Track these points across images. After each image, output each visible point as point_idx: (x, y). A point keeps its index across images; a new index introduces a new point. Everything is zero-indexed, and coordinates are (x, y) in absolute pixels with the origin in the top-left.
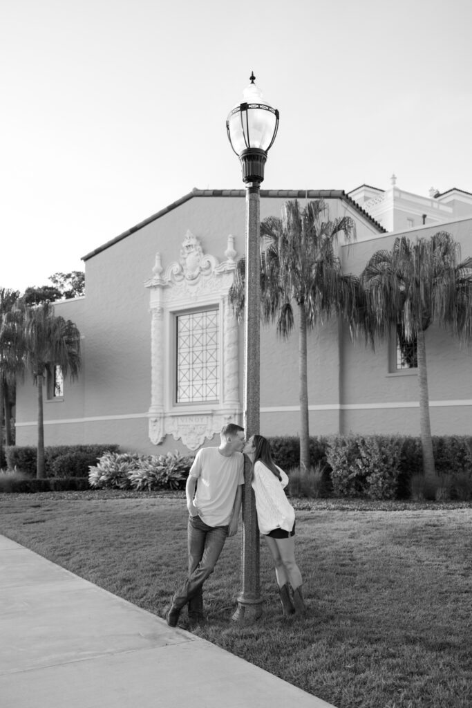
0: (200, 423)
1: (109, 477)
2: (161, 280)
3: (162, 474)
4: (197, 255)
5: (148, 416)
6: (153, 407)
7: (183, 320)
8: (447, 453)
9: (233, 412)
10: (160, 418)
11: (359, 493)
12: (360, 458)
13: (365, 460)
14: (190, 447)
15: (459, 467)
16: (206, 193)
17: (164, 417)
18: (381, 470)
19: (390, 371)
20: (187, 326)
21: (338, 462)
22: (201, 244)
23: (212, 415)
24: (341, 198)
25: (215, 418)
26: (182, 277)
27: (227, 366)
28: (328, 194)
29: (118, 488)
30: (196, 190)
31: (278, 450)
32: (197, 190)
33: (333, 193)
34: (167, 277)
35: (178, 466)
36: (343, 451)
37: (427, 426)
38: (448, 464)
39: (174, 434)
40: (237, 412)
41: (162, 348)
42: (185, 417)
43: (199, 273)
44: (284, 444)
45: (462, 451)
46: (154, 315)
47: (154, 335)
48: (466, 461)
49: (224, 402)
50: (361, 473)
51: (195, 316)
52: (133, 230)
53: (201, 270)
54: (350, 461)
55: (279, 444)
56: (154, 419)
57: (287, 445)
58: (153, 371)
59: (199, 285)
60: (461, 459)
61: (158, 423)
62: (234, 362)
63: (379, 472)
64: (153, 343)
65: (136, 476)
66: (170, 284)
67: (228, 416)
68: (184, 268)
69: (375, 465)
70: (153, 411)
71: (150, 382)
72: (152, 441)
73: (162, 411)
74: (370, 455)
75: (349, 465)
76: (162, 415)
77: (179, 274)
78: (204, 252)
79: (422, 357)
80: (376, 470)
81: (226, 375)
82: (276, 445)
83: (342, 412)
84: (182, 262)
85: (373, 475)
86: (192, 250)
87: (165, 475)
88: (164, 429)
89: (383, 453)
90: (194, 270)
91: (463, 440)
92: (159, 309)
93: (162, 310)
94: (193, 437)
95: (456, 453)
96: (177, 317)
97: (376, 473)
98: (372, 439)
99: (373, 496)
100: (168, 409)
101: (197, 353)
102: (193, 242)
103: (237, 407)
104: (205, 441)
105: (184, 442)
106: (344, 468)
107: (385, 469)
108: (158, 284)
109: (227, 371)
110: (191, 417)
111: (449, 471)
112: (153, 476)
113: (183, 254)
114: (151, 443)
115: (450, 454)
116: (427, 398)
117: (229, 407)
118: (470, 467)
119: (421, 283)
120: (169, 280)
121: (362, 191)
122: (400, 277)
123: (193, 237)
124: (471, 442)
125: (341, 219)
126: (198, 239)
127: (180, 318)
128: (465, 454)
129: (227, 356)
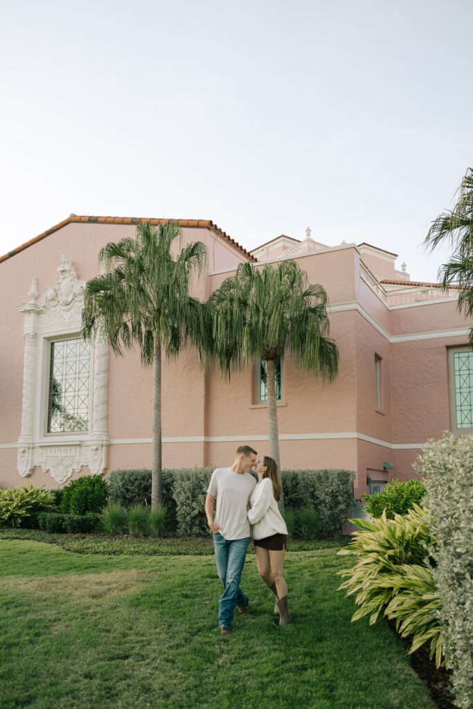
0: (68, 454)
2: (35, 305)
3: (4, 509)
4: (71, 280)
5: (17, 446)
6: (22, 437)
7: (59, 346)
8: (300, 489)
9: (101, 443)
10: (29, 448)
11: (202, 532)
14: (57, 480)
15: (311, 503)
16: (83, 219)
17: (33, 448)
19: (254, 403)
20: (61, 352)
21: (182, 497)
22: (76, 270)
23: (80, 445)
24: (209, 229)
25: (83, 448)
26: (54, 303)
27: (97, 394)
28: (196, 224)
31: (133, 483)
32: (74, 216)
33: (200, 223)
34: (42, 302)
35: (23, 501)
36: (187, 484)
38: (301, 500)
39: (43, 465)
40: (104, 443)
41: (34, 374)
42: (54, 448)
43: (73, 299)
44: (140, 477)
45: (313, 486)
46: (27, 340)
47: (27, 360)
48: (317, 498)
49: (92, 432)
51: (70, 342)
52: (12, 254)
53: (75, 295)
55: (134, 477)
56: (22, 450)
57: (143, 478)
58: (24, 399)
59: (73, 311)
60: (313, 496)
61: (26, 454)
62: (102, 391)
64: (25, 370)
66: (45, 310)
67: (95, 448)
68: (58, 292)
70: (22, 441)
71: (20, 410)
72: (20, 473)
73: (30, 442)
75: (193, 501)
76: (31, 446)
77: (53, 300)
78: (78, 278)
79: (271, 387)
81: (95, 404)
82: (131, 478)
83: (207, 445)
84: (57, 287)
86: (67, 275)
87: (7, 511)
88: (32, 460)
90: (68, 296)
91: (311, 475)
92: (32, 334)
93: (35, 336)
94: (61, 469)
95: (308, 489)
96: (52, 344)
100: (39, 439)
101: (70, 381)
102: (67, 267)
103: (104, 438)
104: (72, 473)
105: (52, 474)
106: (188, 505)
108: (31, 308)
109: (95, 399)
110: (60, 448)
111: (303, 508)
113: (57, 279)
114: (20, 475)
115: (303, 491)
116: (277, 430)
117: (95, 438)
118: (320, 504)
119: (261, 309)
120: (44, 305)
121: (280, 241)
122: (243, 303)
123: (67, 263)
124: (319, 478)
125: (193, 245)
126: (73, 264)
127: (56, 344)
128: (315, 490)
129: (96, 384)
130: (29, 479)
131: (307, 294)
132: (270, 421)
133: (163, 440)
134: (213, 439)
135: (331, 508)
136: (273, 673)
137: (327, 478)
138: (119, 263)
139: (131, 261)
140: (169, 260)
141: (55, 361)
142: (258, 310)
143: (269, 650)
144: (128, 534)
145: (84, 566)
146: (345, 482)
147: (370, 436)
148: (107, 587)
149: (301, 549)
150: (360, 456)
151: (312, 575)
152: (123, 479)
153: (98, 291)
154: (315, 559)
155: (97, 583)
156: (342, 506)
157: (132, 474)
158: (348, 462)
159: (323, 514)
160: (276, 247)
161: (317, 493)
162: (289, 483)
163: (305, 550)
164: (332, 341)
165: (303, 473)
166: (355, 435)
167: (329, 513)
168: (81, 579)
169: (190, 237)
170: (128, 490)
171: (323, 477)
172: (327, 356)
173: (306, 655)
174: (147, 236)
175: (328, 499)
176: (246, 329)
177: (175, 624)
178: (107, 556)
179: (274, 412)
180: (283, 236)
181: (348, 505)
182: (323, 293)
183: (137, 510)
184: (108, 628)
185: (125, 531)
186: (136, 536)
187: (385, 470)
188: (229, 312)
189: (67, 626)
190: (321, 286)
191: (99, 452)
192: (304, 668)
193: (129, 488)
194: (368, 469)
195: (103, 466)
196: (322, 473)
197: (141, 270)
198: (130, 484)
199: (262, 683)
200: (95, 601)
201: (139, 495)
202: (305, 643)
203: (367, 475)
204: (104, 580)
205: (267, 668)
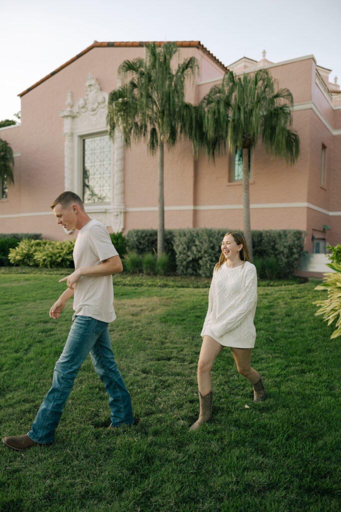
1: (23, 257)
2: (71, 111)
3: (58, 255)
4: (96, 92)
7: (88, 141)
8: (264, 243)
9: (119, 210)
11: (194, 272)
12: (196, 246)
13: (198, 247)
15: (272, 253)
16: (103, 44)
18: (210, 255)
20: (90, 146)
21: (180, 248)
22: (99, 84)
23: (105, 212)
24: (198, 48)
25: (108, 215)
26: (85, 109)
27: (116, 176)
28: (188, 44)
29: (28, 265)
30: (96, 42)
31: (144, 239)
33: (191, 43)
34: (76, 110)
36: (184, 239)
37: (248, 222)
38: (265, 251)
40: (122, 210)
41: (72, 162)
43: (98, 106)
44: (148, 234)
45: (274, 242)
46: (66, 138)
47: (67, 153)
48: (277, 250)
49: (114, 203)
50: (195, 257)
51: (96, 139)
52: (53, 74)
53: (99, 104)
54: (189, 248)
55: (145, 234)
57: (151, 235)
58: (66, 180)
59: (98, 115)
60: (273, 248)
62: (120, 174)
63: (208, 256)
64: (66, 159)
65: (39, 256)
66: (78, 115)
67: (116, 214)
68: (87, 102)
69: (205, 251)
74: (202, 243)
75: (188, 251)
77: (83, 107)
78: (101, 90)
80: (206, 255)
81: (115, 183)
82: (143, 235)
83: (195, 212)
84: (86, 97)
85: (204, 259)
86: (93, 88)
87: (60, 256)
89: (211, 242)
90: (93, 104)
91: (274, 233)
92: (70, 133)
93: (72, 134)
95: (270, 243)
96: (84, 140)
97: (205, 257)
98: (203, 231)
99: (203, 275)
101: (97, 167)
102: (93, 82)
103: (122, 207)
106: (184, 254)
107: (213, 255)
108: (69, 114)
109: (116, 179)
111: (265, 257)
112: (51, 257)
113: (86, 91)
114: (65, 233)
115: (266, 244)
117: (116, 207)
118: (279, 254)
119: (242, 108)
120: (77, 111)
121: (243, 62)
122: (228, 104)
123: (93, 79)
124: (280, 235)
125: (189, 59)
126: (97, 80)
127: (87, 141)
128: (275, 244)
129: (116, 169)
130: (71, 236)
131: (277, 96)
132: (244, 194)
133: (166, 208)
134: (200, 208)
135: (287, 257)
136: (282, 374)
137: (286, 236)
138: (132, 76)
139: (142, 74)
140: (170, 74)
141: (86, 153)
142: (239, 109)
143: (273, 357)
144: (143, 273)
145: (120, 294)
146: (299, 239)
147: (316, 205)
148: (140, 308)
149: (268, 285)
150: (309, 220)
151: (285, 304)
152: (137, 235)
153: (117, 99)
154: (283, 292)
155: (132, 306)
156: (296, 256)
157: (143, 232)
158: (300, 224)
159: (282, 261)
160: (239, 66)
161: (277, 246)
162: (256, 240)
163: (271, 286)
164: (295, 133)
165: (267, 232)
166: (306, 204)
167: (286, 260)
168: (120, 303)
169: (185, 54)
170: (140, 243)
171: (282, 235)
172: (291, 144)
173: (302, 362)
174: (154, 54)
175: (286, 251)
176: (230, 125)
177: (197, 336)
178: (133, 288)
179: (247, 187)
180: (245, 58)
181: (300, 256)
182: (290, 95)
183: (148, 257)
184: (149, 337)
185: (141, 271)
186: (148, 274)
187: (324, 231)
188: (217, 112)
189: (120, 335)
190: (288, 91)
191: (119, 217)
192: (303, 372)
193: (141, 241)
194: (313, 230)
195: (122, 227)
196: (282, 232)
197: (150, 80)
198: (142, 239)
199: (276, 382)
200: (134, 318)
201: (148, 246)
202: (298, 353)
203: (313, 234)
204: (136, 304)
205: (277, 371)
